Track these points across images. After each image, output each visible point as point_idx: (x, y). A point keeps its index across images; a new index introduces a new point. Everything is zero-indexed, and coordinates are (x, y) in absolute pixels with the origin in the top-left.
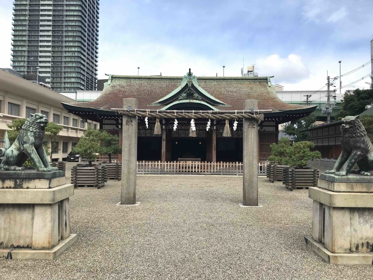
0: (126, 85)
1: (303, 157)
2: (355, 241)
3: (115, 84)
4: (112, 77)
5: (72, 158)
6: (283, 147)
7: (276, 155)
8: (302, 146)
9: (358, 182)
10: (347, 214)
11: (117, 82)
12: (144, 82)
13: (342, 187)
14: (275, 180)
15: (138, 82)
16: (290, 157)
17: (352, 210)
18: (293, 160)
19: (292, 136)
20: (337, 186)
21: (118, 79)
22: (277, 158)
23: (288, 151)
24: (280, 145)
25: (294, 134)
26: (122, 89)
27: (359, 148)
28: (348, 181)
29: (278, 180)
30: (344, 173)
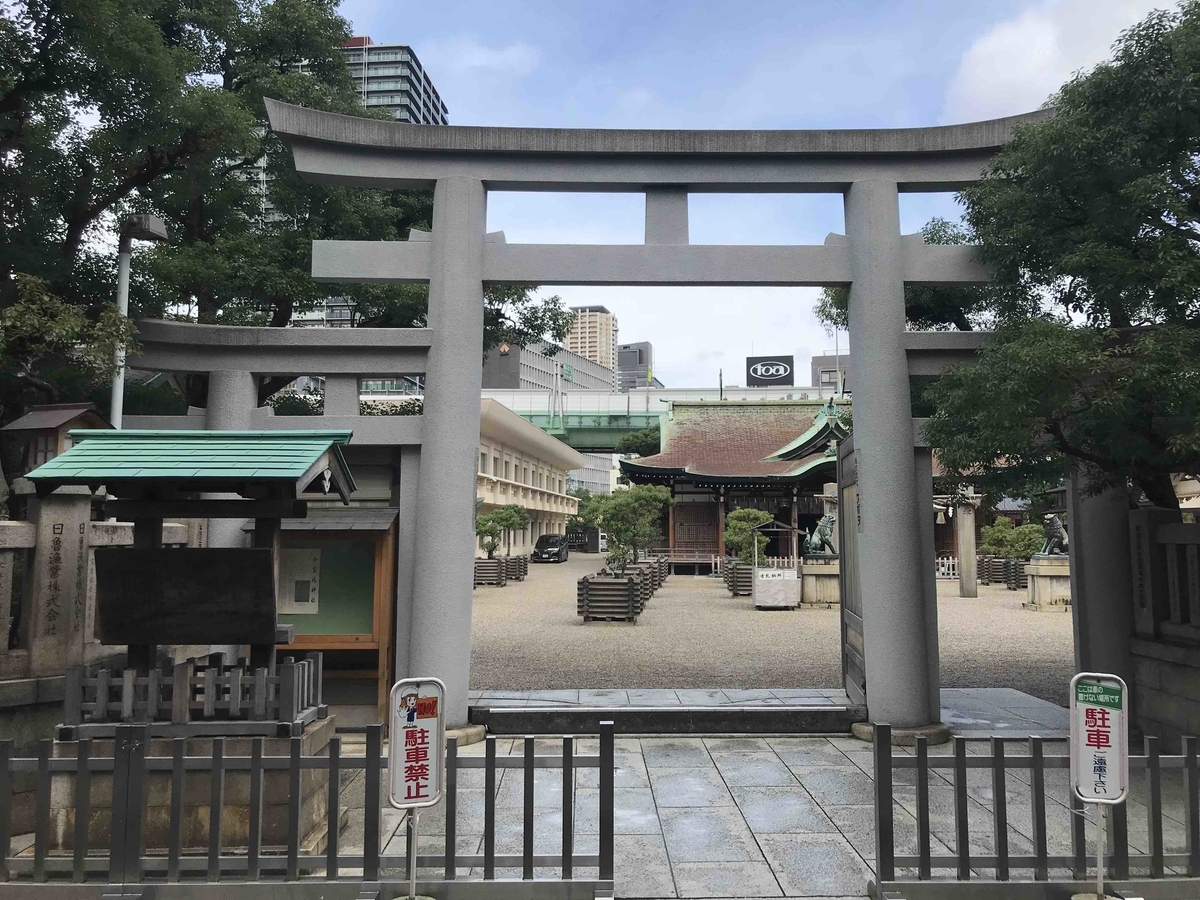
0: (702, 420)
1: (1030, 545)
2: (1054, 598)
3: (681, 418)
4: (674, 405)
5: (544, 556)
6: (1002, 532)
7: (990, 544)
8: (1027, 531)
9: (1056, 559)
10: (1048, 581)
11: (683, 415)
12: (734, 414)
13: (1045, 563)
14: (991, 581)
15: (722, 413)
16: (1012, 546)
17: (1052, 577)
18: (1016, 550)
19: (1020, 502)
20: (1041, 562)
21: (684, 409)
22: (993, 549)
23: (1008, 539)
24: (996, 528)
25: (1024, 497)
26: (697, 428)
27: (1056, 537)
28: (1048, 559)
29: (996, 582)
30: (1047, 553)
